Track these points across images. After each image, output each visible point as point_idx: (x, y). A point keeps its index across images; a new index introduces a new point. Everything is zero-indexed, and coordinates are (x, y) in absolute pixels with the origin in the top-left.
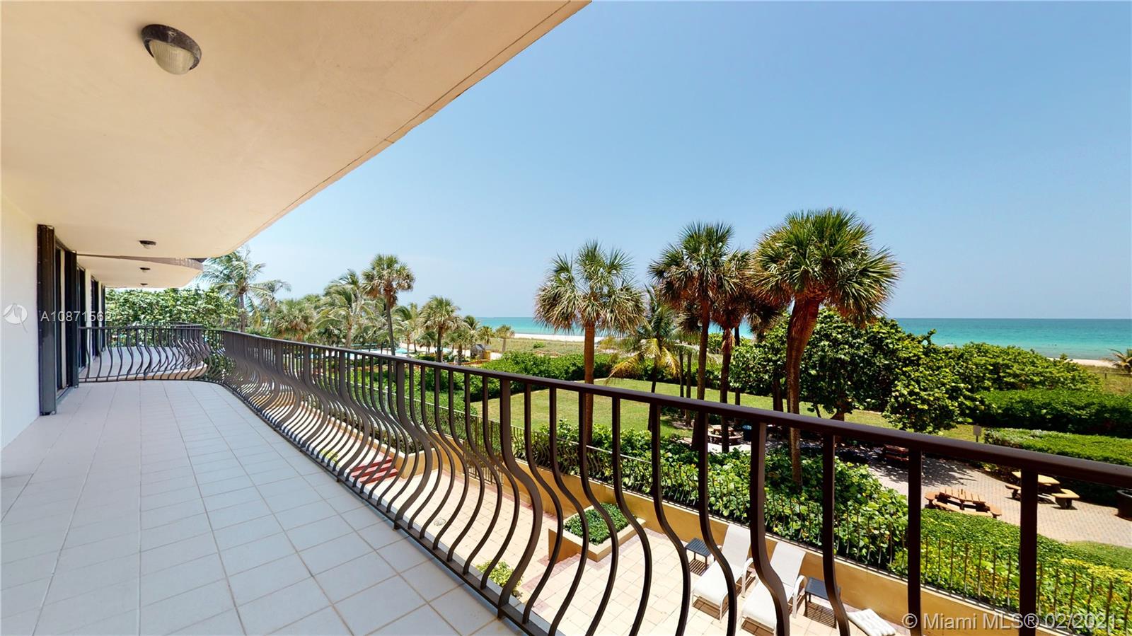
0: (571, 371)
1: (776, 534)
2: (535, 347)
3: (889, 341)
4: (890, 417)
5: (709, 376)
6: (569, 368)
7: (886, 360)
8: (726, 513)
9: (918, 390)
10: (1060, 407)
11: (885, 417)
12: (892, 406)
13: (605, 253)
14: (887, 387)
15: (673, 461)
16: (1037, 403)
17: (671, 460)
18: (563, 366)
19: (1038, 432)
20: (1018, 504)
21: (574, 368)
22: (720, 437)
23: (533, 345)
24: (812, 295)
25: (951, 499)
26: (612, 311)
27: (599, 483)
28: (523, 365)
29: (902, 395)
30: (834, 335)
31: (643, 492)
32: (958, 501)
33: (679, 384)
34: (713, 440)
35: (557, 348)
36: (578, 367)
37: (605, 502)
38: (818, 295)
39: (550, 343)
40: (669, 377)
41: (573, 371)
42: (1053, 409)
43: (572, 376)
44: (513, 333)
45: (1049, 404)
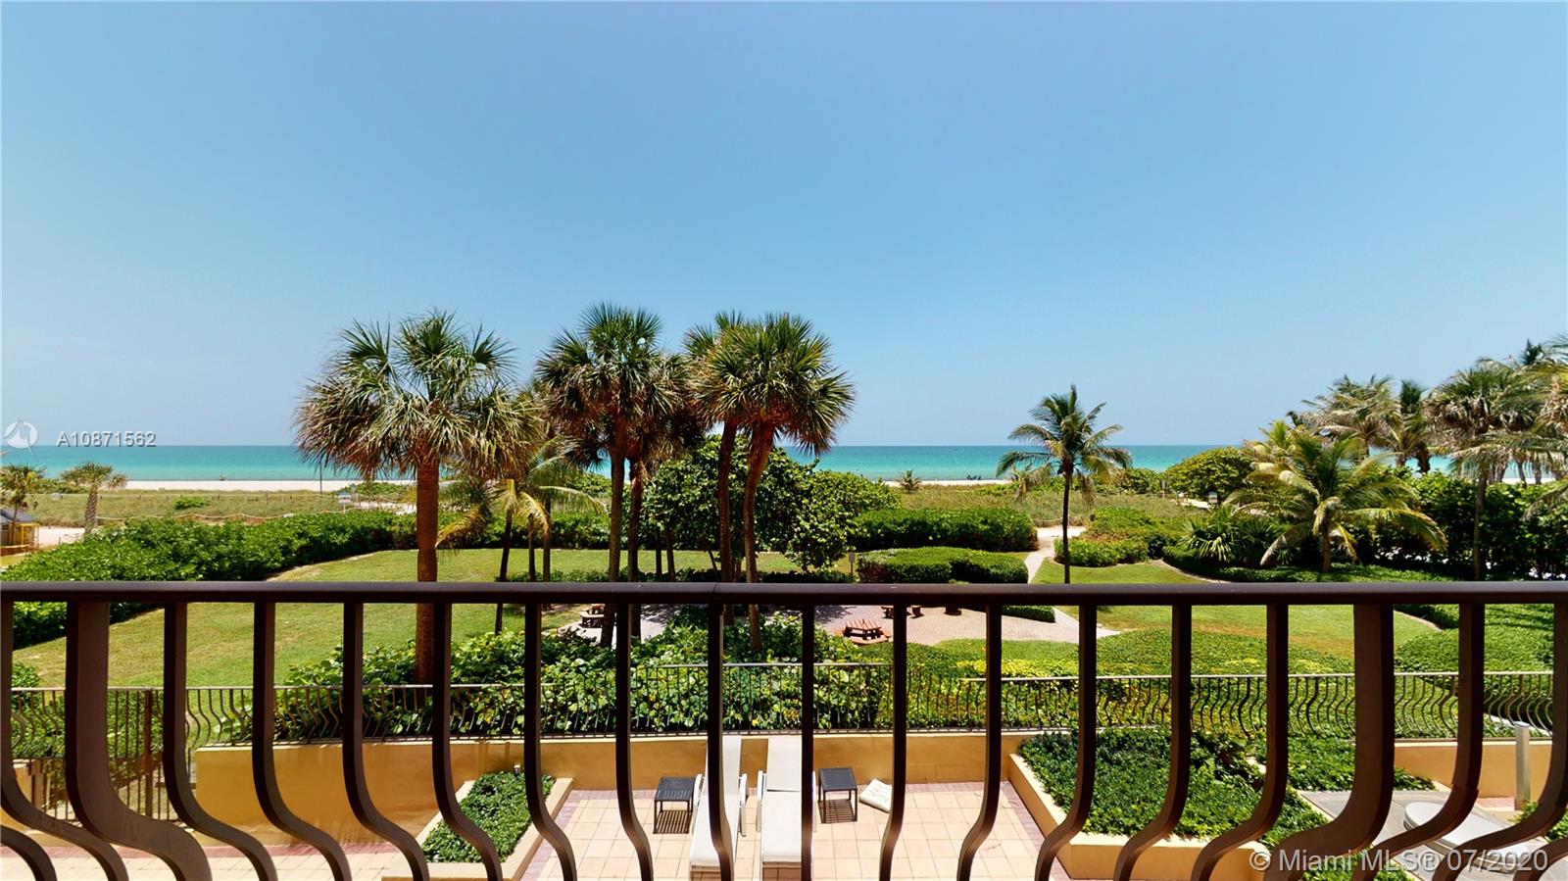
0: (295, 548)
1: (757, 728)
2: (180, 507)
3: (789, 471)
4: (793, 556)
5: (559, 530)
6: (290, 542)
7: (788, 492)
8: (689, 723)
9: (816, 523)
10: (889, 526)
11: (788, 556)
12: (794, 544)
13: (464, 330)
14: (788, 519)
15: (588, 670)
16: (874, 524)
17: (583, 669)
18: (277, 541)
19: (892, 551)
20: (891, 621)
21: (303, 542)
22: (602, 616)
23: (174, 504)
24: (770, 417)
25: (854, 631)
26: (489, 436)
27: (471, 741)
28: (167, 549)
29: (803, 530)
30: (741, 465)
31: (561, 732)
32: (861, 632)
33: (527, 547)
34: (592, 623)
35: (242, 506)
36: (313, 539)
37: (489, 773)
38: (776, 418)
39: (220, 496)
40: (495, 538)
41: (302, 548)
42: (885, 528)
43: (298, 556)
44: (120, 480)
45: (882, 524)
